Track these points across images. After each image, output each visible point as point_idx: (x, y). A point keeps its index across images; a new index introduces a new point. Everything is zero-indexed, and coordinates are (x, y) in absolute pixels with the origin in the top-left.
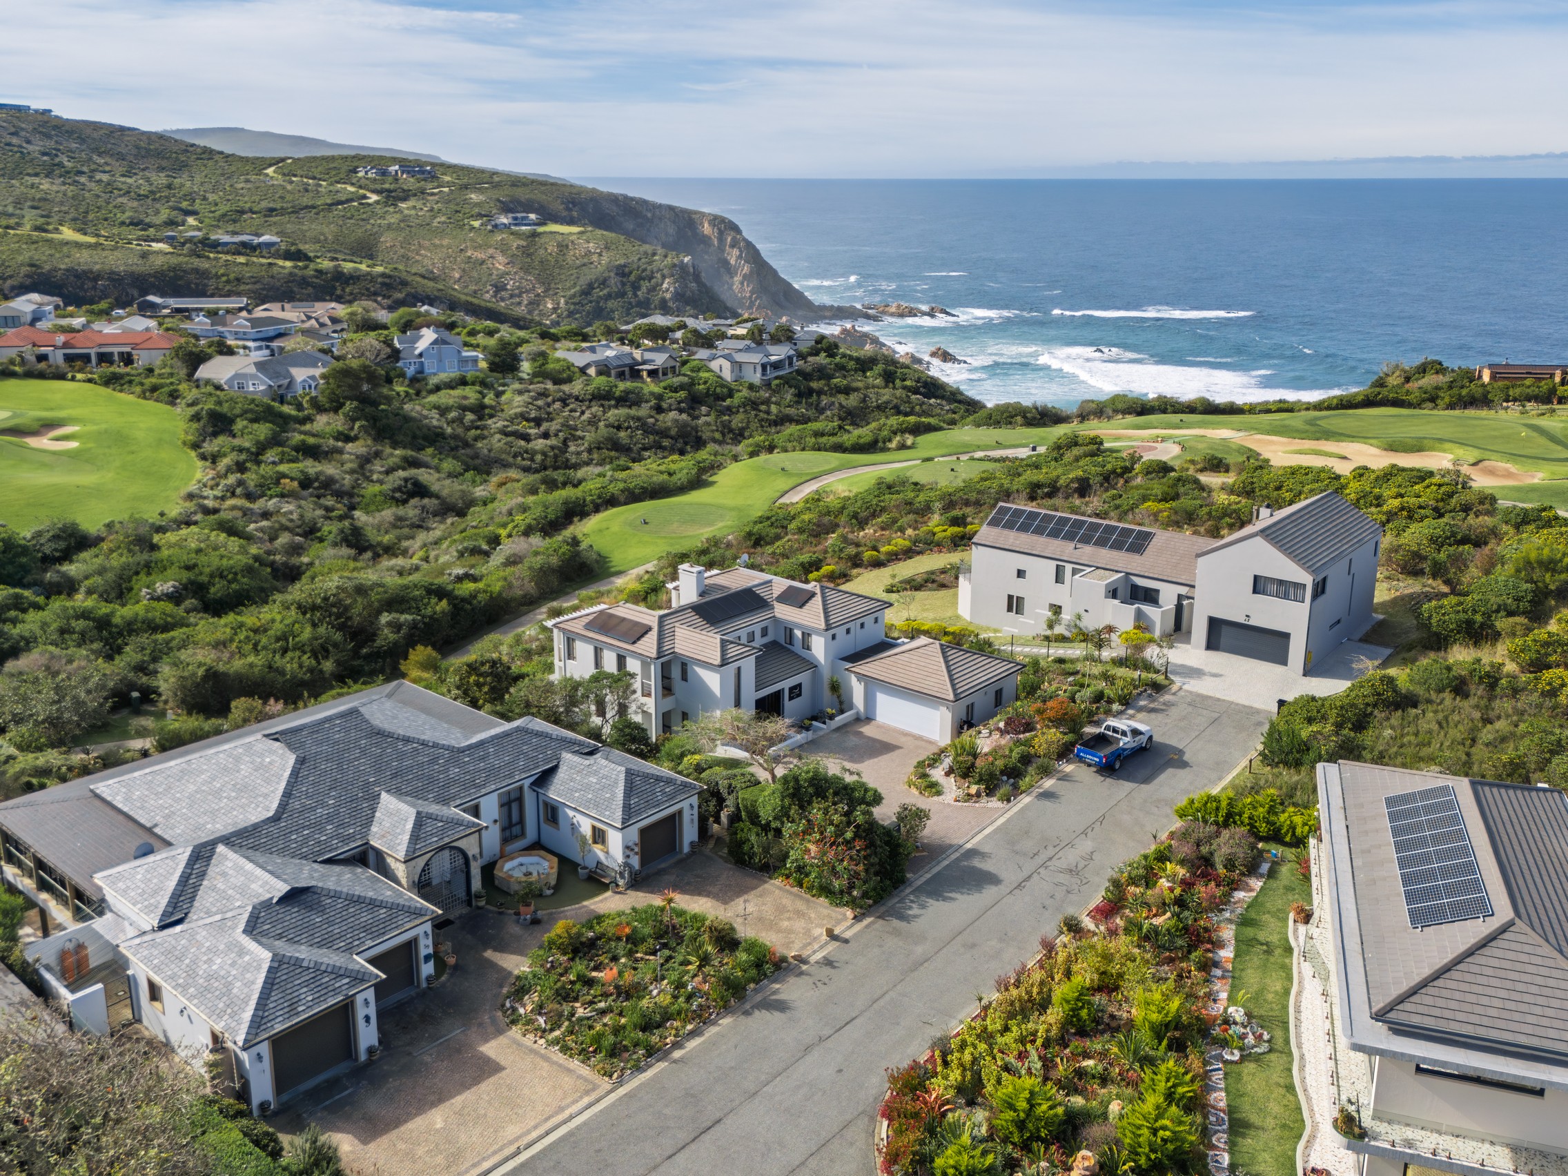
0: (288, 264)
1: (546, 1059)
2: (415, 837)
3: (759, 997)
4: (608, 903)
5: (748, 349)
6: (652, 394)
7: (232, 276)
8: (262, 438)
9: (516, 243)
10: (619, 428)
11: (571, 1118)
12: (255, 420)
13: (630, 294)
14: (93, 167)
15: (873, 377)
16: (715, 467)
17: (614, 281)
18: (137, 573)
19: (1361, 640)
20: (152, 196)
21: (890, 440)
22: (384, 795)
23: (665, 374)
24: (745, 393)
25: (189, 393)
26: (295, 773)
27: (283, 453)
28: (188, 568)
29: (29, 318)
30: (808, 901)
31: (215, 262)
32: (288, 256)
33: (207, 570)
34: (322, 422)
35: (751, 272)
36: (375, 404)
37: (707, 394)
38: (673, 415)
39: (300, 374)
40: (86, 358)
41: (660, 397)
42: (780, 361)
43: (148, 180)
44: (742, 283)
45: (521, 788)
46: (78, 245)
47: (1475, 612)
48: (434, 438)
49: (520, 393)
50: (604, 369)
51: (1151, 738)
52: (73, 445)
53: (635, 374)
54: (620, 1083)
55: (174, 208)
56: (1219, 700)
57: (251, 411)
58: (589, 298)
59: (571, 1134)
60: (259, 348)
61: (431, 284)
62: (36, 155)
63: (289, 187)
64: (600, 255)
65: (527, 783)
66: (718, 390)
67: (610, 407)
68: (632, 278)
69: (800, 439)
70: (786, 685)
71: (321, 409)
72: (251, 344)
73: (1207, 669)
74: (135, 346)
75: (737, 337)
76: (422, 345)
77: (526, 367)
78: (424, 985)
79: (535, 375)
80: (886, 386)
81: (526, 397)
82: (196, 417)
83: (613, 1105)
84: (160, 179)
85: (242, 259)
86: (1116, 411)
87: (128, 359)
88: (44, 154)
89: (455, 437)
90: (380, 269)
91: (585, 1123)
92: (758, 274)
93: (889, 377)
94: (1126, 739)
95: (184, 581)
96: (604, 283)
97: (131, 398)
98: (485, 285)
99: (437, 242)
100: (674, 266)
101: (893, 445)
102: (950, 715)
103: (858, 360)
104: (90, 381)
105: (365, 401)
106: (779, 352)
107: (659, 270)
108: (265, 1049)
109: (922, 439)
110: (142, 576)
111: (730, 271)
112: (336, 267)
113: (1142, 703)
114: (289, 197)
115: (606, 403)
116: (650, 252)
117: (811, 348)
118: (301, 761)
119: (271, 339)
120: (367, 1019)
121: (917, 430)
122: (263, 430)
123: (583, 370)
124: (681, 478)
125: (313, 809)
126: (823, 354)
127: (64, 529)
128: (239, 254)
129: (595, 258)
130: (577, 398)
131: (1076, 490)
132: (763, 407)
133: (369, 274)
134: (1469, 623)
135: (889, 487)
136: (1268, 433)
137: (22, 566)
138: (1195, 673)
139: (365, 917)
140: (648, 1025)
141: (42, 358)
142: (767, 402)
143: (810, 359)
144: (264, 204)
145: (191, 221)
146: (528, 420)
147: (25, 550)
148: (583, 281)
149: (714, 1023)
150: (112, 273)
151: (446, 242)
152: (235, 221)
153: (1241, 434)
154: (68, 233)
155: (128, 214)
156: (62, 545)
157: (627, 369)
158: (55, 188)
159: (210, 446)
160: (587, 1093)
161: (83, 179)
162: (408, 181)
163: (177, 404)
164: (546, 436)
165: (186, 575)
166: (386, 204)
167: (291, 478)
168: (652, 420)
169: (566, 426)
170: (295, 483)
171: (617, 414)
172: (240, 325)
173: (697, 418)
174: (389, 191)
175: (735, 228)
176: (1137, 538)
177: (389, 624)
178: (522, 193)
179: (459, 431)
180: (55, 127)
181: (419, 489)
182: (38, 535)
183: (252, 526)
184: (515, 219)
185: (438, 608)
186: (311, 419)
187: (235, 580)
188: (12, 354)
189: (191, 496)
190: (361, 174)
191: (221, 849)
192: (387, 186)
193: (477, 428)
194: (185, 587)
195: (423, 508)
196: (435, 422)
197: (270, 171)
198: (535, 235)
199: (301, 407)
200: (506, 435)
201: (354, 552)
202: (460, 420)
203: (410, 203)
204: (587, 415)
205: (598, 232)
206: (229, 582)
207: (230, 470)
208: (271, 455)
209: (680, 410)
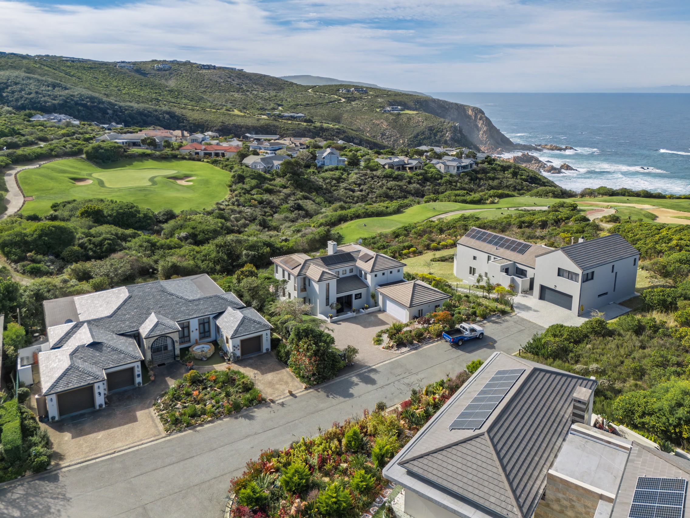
0: (305, 124)
1: (153, 421)
2: (152, 330)
3: (245, 413)
4: (222, 367)
5: (453, 160)
6: (408, 176)
7: (286, 128)
8: (253, 185)
9: (391, 117)
10: (390, 189)
11: (143, 444)
12: (252, 179)
13: (433, 138)
14: (253, 89)
15: (508, 174)
16: (407, 206)
17: (427, 133)
18: (177, 229)
19: (620, 304)
20: (270, 99)
21: (487, 200)
22: (153, 313)
23: (416, 168)
24: (448, 178)
25: (236, 167)
26: (125, 301)
27: (258, 191)
28: (193, 228)
29: (200, 140)
30: (293, 379)
31: (281, 123)
32: (306, 121)
33: (199, 230)
34: (279, 181)
35: (487, 130)
36: (299, 175)
37: (431, 177)
38: (414, 185)
39: (276, 163)
40: (210, 154)
41: (411, 178)
42: (467, 165)
43: (269, 94)
44: (483, 134)
45: (209, 318)
46: (238, 116)
48: (318, 189)
49: (356, 174)
50: (391, 166)
51: (482, 334)
52: (191, 183)
53: (404, 169)
54: (169, 435)
55: (275, 104)
56: (530, 322)
57: (252, 175)
58: (417, 139)
59: (137, 450)
60: (272, 153)
61: (354, 132)
62: (235, 85)
63: (315, 96)
64: (423, 122)
65: (211, 316)
66: (436, 176)
67: (390, 181)
68: (434, 131)
69: (450, 197)
70: (354, 293)
71: (279, 176)
72: (269, 152)
73: (533, 308)
74: (226, 151)
75: (452, 155)
76: (325, 154)
77: (362, 164)
78: (137, 386)
79: (364, 167)
80: (513, 178)
81: (358, 176)
82: (234, 176)
83: (161, 443)
84: (273, 93)
85: (290, 122)
86: (599, 194)
87: (223, 155)
88: (238, 84)
89: (326, 189)
90: (337, 126)
91: (145, 448)
92: (490, 131)
93: (515, 174)
94: (467, 333)
95: (190, 233)
96: (423, 133)
97: (219, 169)
98: (378, 133)
99: (363, 117)
100: (452, 127)
101: (488, 202)
102: (408, 313)
103: (502, 166)
104: (208, 162)
105: (295, 173)
106: (466, 162)
107: (446, 128)
108: (54, 397)
109: (502, 200)
110: (179, 230)
111: (479, 129)
112: (321, 125)
113: (493, 319)
114: (314, 100)
115: (389, 179)
116: (443, 121)
117: (483, 161)
118: (129, 297)
119: (275, 150)
120: (100, 394)
121: (501, 196)
122: (254, 182)
123: (384, 166)
124: (390, 210)
125: (125, 315)
126: (486, 163)
127: (167, 212)
128: (289, 120)
129: (421, 123)
130: (378, 177)
131: (540, 226)
132: (454, 184)
133: (332, 128)
135: (465, 218)
136: (668, 208)
137: (148, 223)
138: (527, 308)
139: (115, 357)
140: (193, 416)
141: (197, 153)
142: (456, 182)
143: (479, 165)
144: (306, 102)
145: (280, 108)
146: (356, 184)
147: (150, 218)
148: (415, 133)
149: (221, 419)
150: (247, 126)
151: (366, 117)
152: (295, 108)
153: (654, 207)
154: (236, 112)
155: (260, 105)
156: (166, 217)
157: (401, 167)
158: (239, 96)
159: (234, 187)
160: (155, 436)
161: (248, 93)
162: (357, 94)
163: (231, 171)
164: (361, 191)
165: (192, 231)
166: (347, 103)
167: (255, 200)
168: (405, 187)
169: (370, 187)
170: (256, 202)
171: (392, 183)
172: (266, 145)
173: (425, 187)
174: (349, 98)
175: (482, 113)
176: (523, 247)
177: (245, 254)
178: (398, 99)
179: (329, 187)
180: (243, 75)
181: (299, 207)
182: (160, 213)
183: (233, 216)
184: (393, 108)
185: (265, 251)
186: (274, 180)
187: (207, 234)
188: (187, 151)
189: (217, 204)
190: (341, 91)
191: (86, 324)
192: (349, 96)
193: (336, 186)
194: (190, 235)
195: (299, 214)
196: (320, 183)
197: (310, 91)
198: (399, 114)
199: (273, 175)
200: (346, 189)
201: (262, 228)
202: (330, 183)
203: (356, 102)
204: (380, 183)
205: (424, 113)
206: (205, 235)
207: (236, 196)
208: (253, 192)
209: (418, 183)
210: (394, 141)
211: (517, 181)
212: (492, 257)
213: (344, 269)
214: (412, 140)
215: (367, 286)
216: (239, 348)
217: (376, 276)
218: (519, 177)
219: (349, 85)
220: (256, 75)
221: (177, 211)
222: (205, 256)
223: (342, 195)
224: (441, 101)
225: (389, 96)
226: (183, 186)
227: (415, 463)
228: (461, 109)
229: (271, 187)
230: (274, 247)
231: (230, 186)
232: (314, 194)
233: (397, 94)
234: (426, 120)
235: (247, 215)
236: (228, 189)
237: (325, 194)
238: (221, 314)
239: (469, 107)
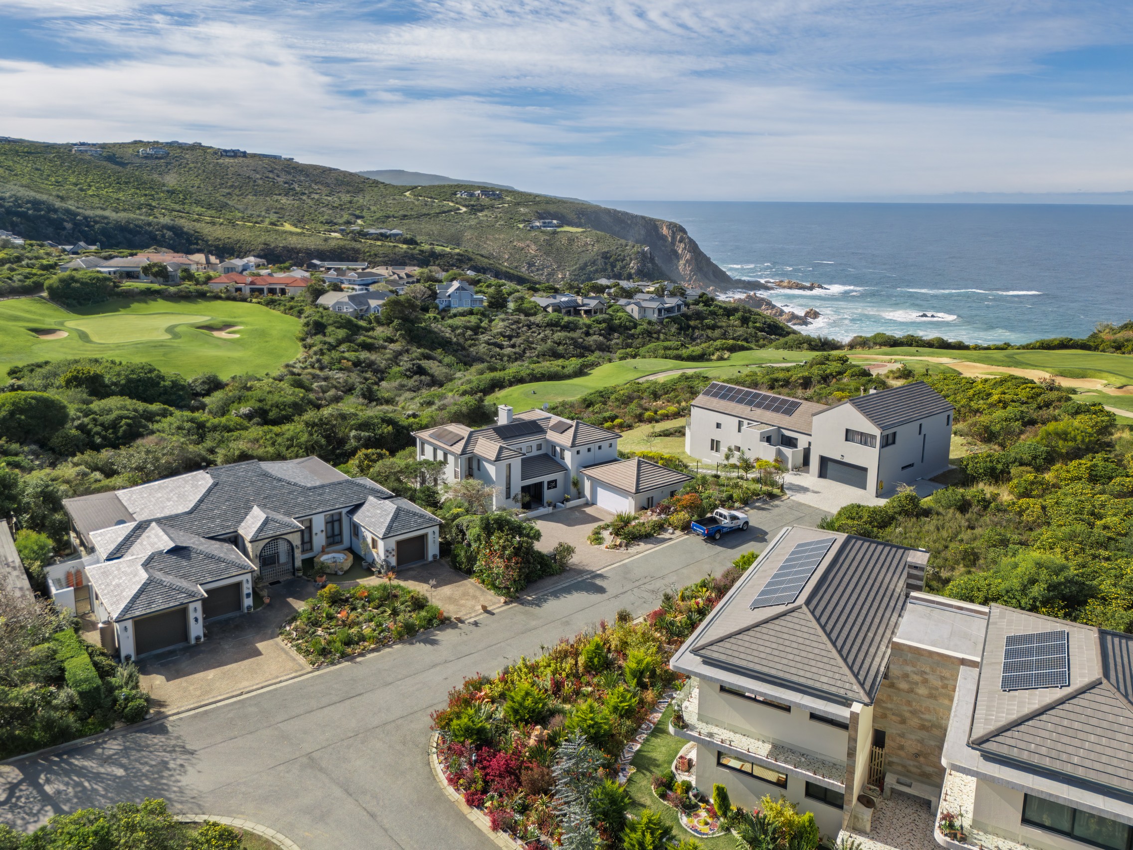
0: (405, 246)
1: (286, 653)
2: (261, 529)
3: (424, 637)
5: (652, 300)
6: (585, 324)
7: (372, 253)
8: (340, 337)
9: (543, 238)
10: (559, 344)
11: (281, 682)
12: (338, 328)
13: (609, 270)
14: (311, 190)
15: (734, 320)
16: (594, 365)
17: (600, 262)
19: (929, 479)
20: (341, 207)
21: (713, 354)
22: (255, 507)
23: (595, 313)
24: (645, 326)
25: (308, 310)
26: (210, 491)
27: (350, 347)
28: (260, 401)
29: (240, 269)
30: (484, 591)
31: (365, 244)
32: (406, 241)
33: (270, 403)
34: (381, 332)
35: (691, 258)
36: (413, 322)
37: (620, 326)
38: (595, 337)
39: (373, 303)
40: (261, 291)
41: (589, 327)
42: (672, 307)
43: (340, 198)
44: (685, 265)
45: (340, 514)
46: (291, 233)
47: (998, 462)
48: (445, 344)
49: (503, 320)
50: (557, 308)
51: (747, 523)
52: (237, 336)
53: (577, 313)
54: (318, 669)
55: (350, 214)
56: (810, 507)
57: (338, 322)
58: (584, 272)
59: (276, 690)
60: (362, 290)
61: (486, 260)
62: (281, 183)
63: (416, 203)
64: (593, 245)
65: (344, 511)
66: (627, 324)
67: (557, 331)
68: (611, 260)
69: (655, 351)
70: (546, 479)
71: (380, 323)
72: (357, 287)
73: (811, 488)
74: (287, 285)
75: (648, 292)
76: (451, 290)
77: (511, 305)
78: (246, 611)
79: (515, 311)
80: (742, 326)
81: (506, 323)
82: (307, 324)
83: (308, 679)
84: (346, 198)
85: (379, 243)
86: (877, 344)
87: (283, 292)
88: (285, 183)
89: (458, 344)
90: (457, 251)
91: (286, 686)
92: (696, 260)
93: (745, 321)
94: (726, 521)
95: (256, 408)
96: (594, 263)
97: (278, 313)
98: (522, 263)
99: (497, 236)
100: (638, 252)
101: (715, 357)
102: (633, 502)
103: (725, 309)
104: (259, 303)
105: (405, 319)
106: (671, 302)
107: (629, 255)
108: (129, 624)
109: (735, 355)
110: (236, 404)
111: (678, 257)
112: (432, 249)
113: (757, 504)
114: (416, 209)
115: (555, 329)
116: (624, 244)
117: (696, 300)
118: (216, 485)
119: (368, 285)
120: (196, 620)
121: (733, 349)
122: (342, 333)
123: (545, 309)
124: (569, 370)
125: (212, 510)
126: (701, 304)
127: (209, 378)
128: (378, 240)
129: (590, 247)
130: (538, 325)
131: (801, 384)
132: (655, 335)
133: (450, 253)
134: (993, 469)
135: (687, 378)
137: (180, 396)
138: (803, 490)
139: (212, 566)
140: (348, 642)
141: (238, 290)
142: (659, 332)
143: (691, 307)
144: (401, 213)
145: (359, 221)
146: (504, 337)
147: (183, 388)
148: (581, 262)
149: (390, 646)
150: (307, 249)
151: (502, 236)
152: (384, 222)
153: (954, 361)
154: (288, 227)
155: (326, 217)
156: (206, 387)
157: (572, 309)
158: (289, 202)
159: (309, 341)
160: (296, 671)
161: (304, 197)
162: (485, 200)
163: (299, 317)
164: (513, 346)
165: (258, 405)
166: (470, 214)
167: (348, 360)
168: (581, 340)
169: (527, 341)
170: (350, 363)
171: (559, 335)
172: (352, 276)
173: (611, 340)
174: (473, 206)
175: (683, 231)
176: (790, 406)
177: (355, 437)
178: (552, 208)
179: (461, 341)
180: (293, 168)
181: (421, 371)
182: (196, 380)
183: (316, 384)
184: (544, 223)
185: (386, 430)
186: (373, 329)
187: (284, 409)
188: (222, 287)
189: (287, 366)
190: (458, 196)
191: (154, 524)
192: (472, 203)
193: (472, 339)
194: (256, 411)
195: (421, 381)
196: (447, 335)
197: (407, 194)
198: (555, 233)
199: (370, 322)
200: (489, 344)
201: (366, 401)
202: (463, 334)
203: (484, 213)
204: (542, 335)
205: (594, 232)
206: (281, 410)
207: (315, 354)
208: (343, 347)
209: (600, 335)
210: (549, 274)
211: (749, 331)
212: (746, 422)
213: (529, 444)
214: (576, 273)
215: (564, 468)
216: (394, 553)
217: (578, 452)
218: (750, 324)
219: (472, 186)
220: (315, 167)
221: (224, 377)
222: (291, 439)
223: (484, 353)
224: (619, 212)
225: (538, 203)
226: (225, 340)
227: (714, 648)
228: (651, 226)
229: (369, 341)
230: (399, 426)
231: (303, 339)
232: (439, 351)
233: (549, 201)
234: (598, 241)
235: (339, 383)
236: (300, 344)
237: (456, 351)
238: (358, 506)
239: (663, 222)
